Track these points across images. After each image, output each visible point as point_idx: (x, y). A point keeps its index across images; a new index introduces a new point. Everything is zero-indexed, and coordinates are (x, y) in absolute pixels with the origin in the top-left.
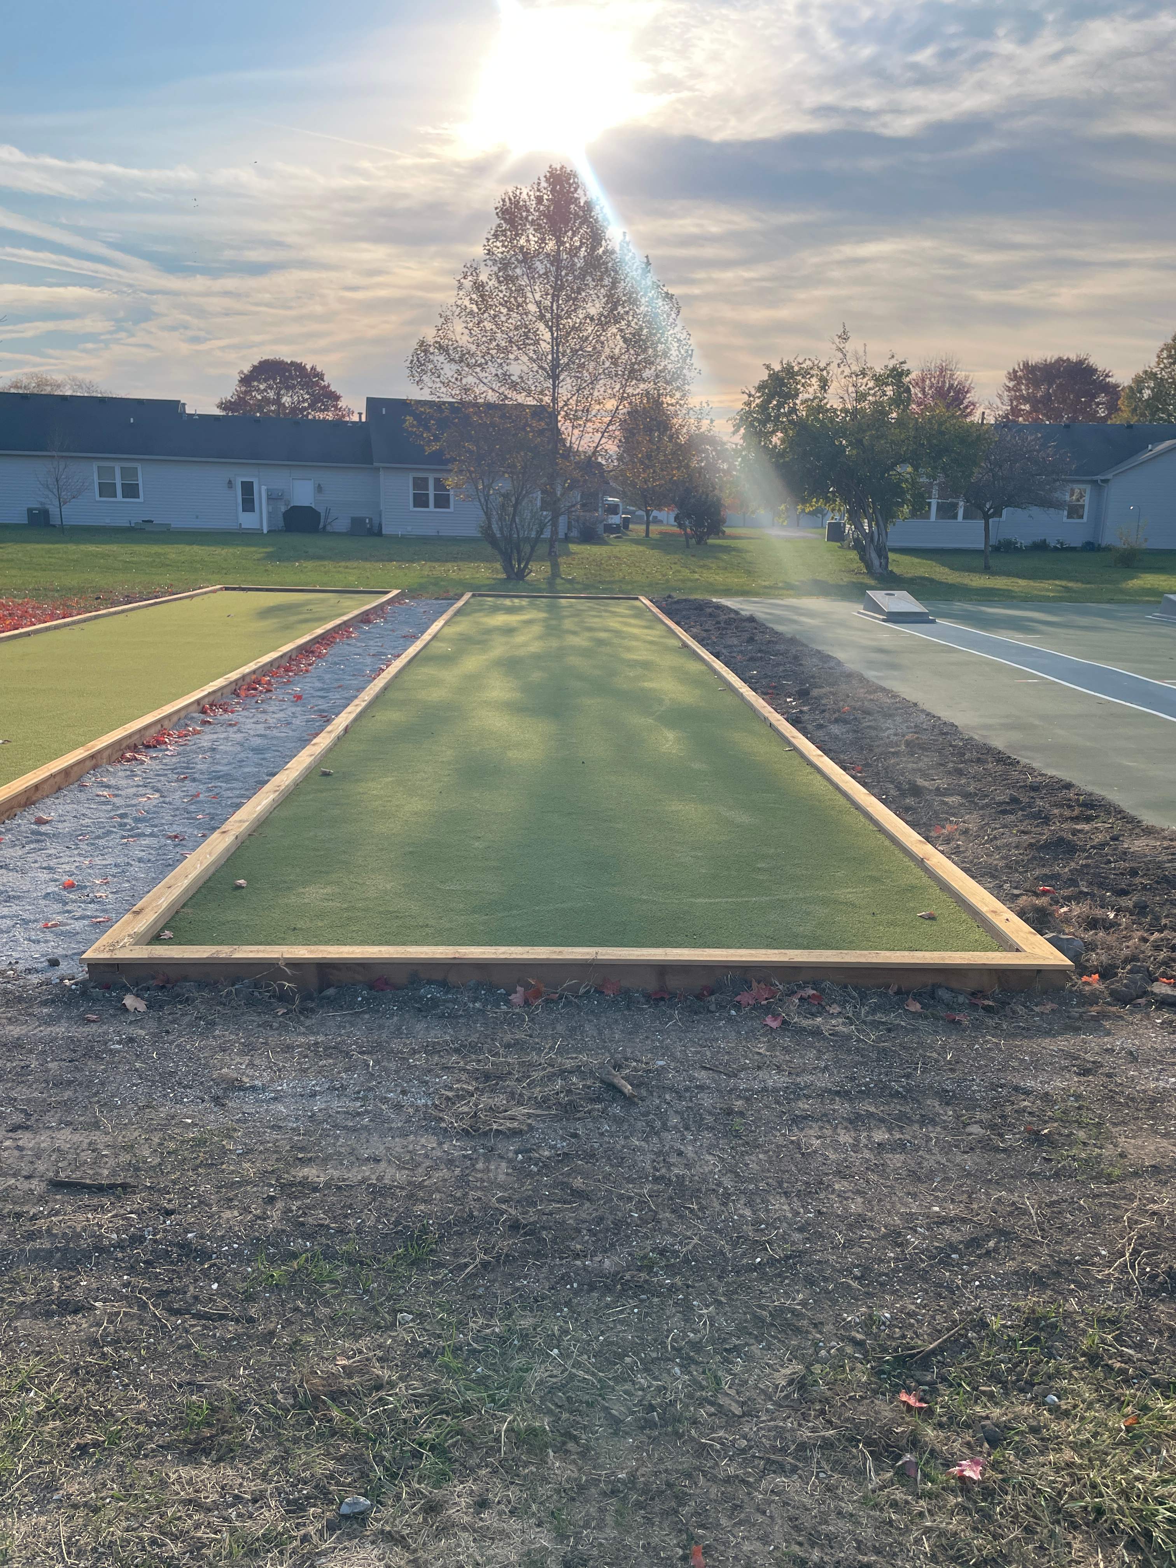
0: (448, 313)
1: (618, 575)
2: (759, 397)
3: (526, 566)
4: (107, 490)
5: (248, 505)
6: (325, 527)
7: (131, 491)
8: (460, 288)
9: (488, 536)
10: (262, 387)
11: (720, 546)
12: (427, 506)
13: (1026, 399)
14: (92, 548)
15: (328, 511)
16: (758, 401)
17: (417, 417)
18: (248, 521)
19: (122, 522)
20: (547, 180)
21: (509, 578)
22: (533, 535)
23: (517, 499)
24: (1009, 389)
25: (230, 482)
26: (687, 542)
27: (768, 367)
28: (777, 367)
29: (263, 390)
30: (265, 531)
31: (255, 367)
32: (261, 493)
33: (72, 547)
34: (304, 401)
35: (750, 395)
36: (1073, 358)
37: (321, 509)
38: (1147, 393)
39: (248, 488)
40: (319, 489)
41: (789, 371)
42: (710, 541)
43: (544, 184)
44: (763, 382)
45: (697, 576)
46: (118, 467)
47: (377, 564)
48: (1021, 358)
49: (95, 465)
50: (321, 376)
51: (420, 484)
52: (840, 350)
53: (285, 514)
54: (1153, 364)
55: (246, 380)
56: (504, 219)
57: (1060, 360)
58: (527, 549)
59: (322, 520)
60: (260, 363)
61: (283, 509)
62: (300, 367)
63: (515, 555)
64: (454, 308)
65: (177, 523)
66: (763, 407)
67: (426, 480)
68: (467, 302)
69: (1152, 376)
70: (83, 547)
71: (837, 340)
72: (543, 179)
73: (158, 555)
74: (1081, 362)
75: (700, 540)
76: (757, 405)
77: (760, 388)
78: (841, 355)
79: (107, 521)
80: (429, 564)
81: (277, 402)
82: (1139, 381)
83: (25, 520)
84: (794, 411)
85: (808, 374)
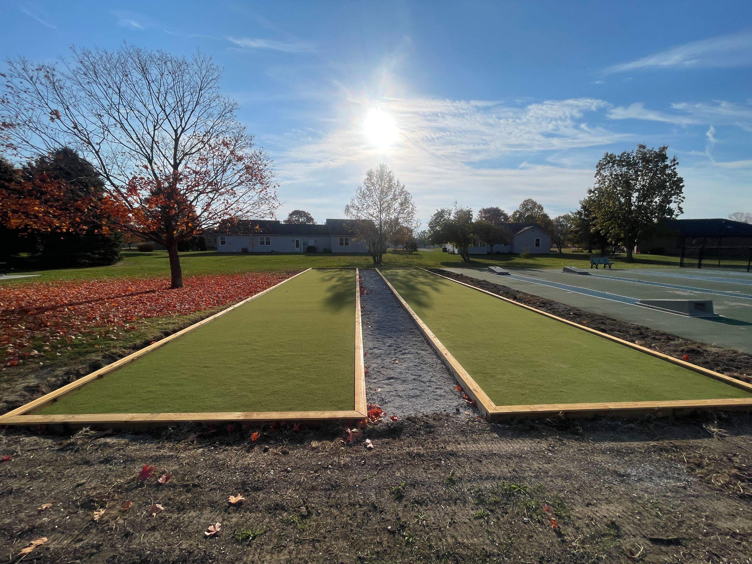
0: (354, 198)
4: (262, 243)
5: (298, 246)
6: (317, 251)
7: (268, 243)
8: (357, 192)
11: (416, 254)
12: (343, 245)
13: (484, 217)
15: (318, 247)
16: (434, 218)
18: (297, 250)
19: (265, 251)
20: (379, 167)
21: (375, 263)
24: (479, 215)
25: (292, 240)
27: (437, 210)
28: (439, 210)
29: (295, 218)
30: (302, 252)
32: (301, 243)
34: (305, 220)
35: (432, 217)
36: (495, 207)
37: (316, 246)
38: (518, 216)
39: (297, 242)
40: (315, 242)
41: (443, 211)
42: (414, 253)
46: (264, 238)
48: (482, 208)
49: (259, 237)
50: (309, 214)
51: (341, 240)
54: (519, 208)
55: (291, 215)
56: (368, 176)
57: (491, 208)
59: (316, 249)
60: (294, 211)
61: (306, 247)
62: (304, 212)
65: (279, 251)
66: (436, 219)
67: (343, 239)
68: (358, 195)
69: (519, 211)
71: (454, 203)
74: (497, 208)
75: (411, 252)
77: (435, 215)
78: (455, 207)
79: (262, 251)
81: (298, 221)
82: (515, 213)
83: (241, 251)
84: (443, 221)
85: (447, 212)
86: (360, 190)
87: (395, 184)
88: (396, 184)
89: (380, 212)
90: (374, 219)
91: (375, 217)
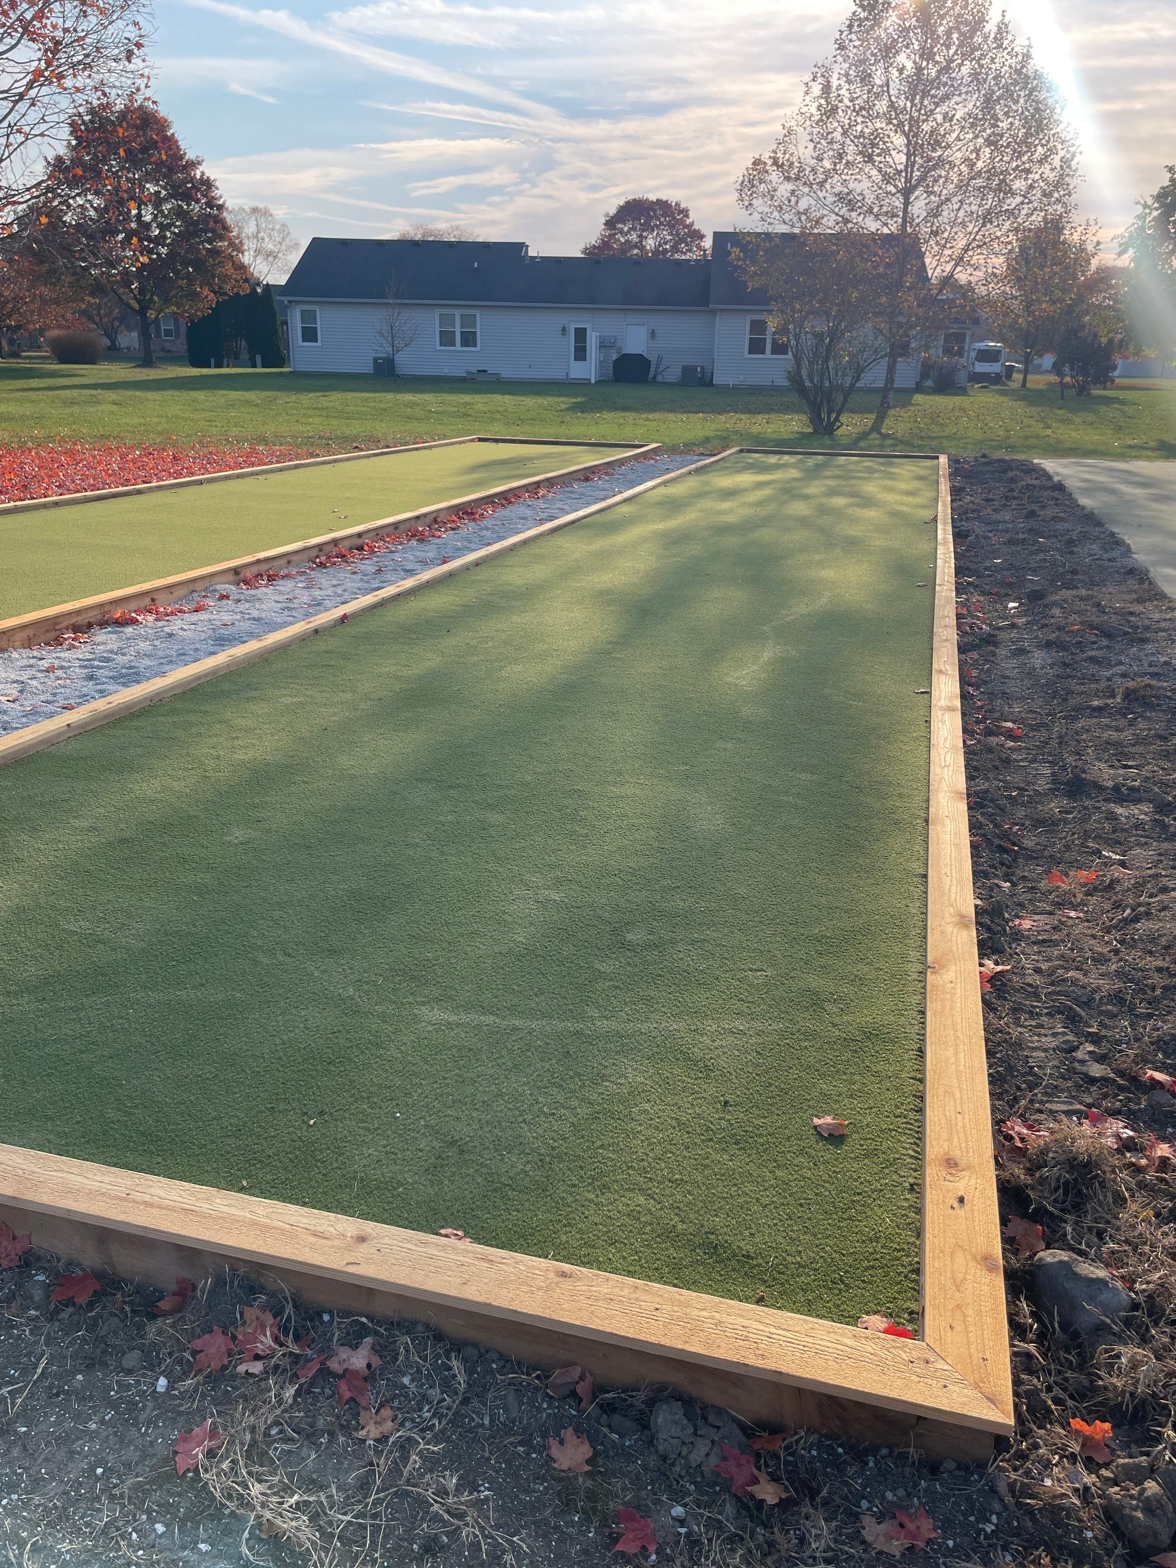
1: (951, 429)
2: (1157, 209)
3: (837, 419)
4: (447, 338)
5: (581, 353)
6: (655, 376)
7: (469, 339)
8: (807, 93)
9: (796, 384)
10: (625, 229)
11: (1107, 397)
12: (763, 353)
14: (409, 397)
15: (660, 360)
16: (1155, 213)
17: (744, 248)
18: (578, 370)
19: (459, 371)
21: (816, 432)
22: (848, 382)
23: (831, 340)
25: (564, 329)
26: (1062, 392)
27: (1171, 170)
29: (627, 233)
30: (593, 381)
31: (621, 208)
32: (593, 340)
33: (390, 396)
34: (667, 242)
35: (1145, 206)
37: (652, 358)
39: (581, 334)
40: (653, 334)
42: (1095, 392)
44: (1163, 188)
45: (1049, 432)
46: (457, 313)
47: (679, 416)
49: (437, 312)
50: (685, 212)
51: (758, 327)
53: (616, 362)
55: (611, 223)
58: (840, 398)
59: (652, 369)
60: (626, 203)
61: (615, 357)
62: (665, 205)
63: (825, 408)
64: (799, 117)
65: (506, 373)
67: (765, 323)
68: (812, 109)
70: (400, 396)
73: (466, 404)
75: (1082, 389)
76: (1154, 219)
77: (1159, 197)
79: (446, 371)
80: (738, 416)
81: (639, 244)
83: (369, 369)
86: (820, 80)
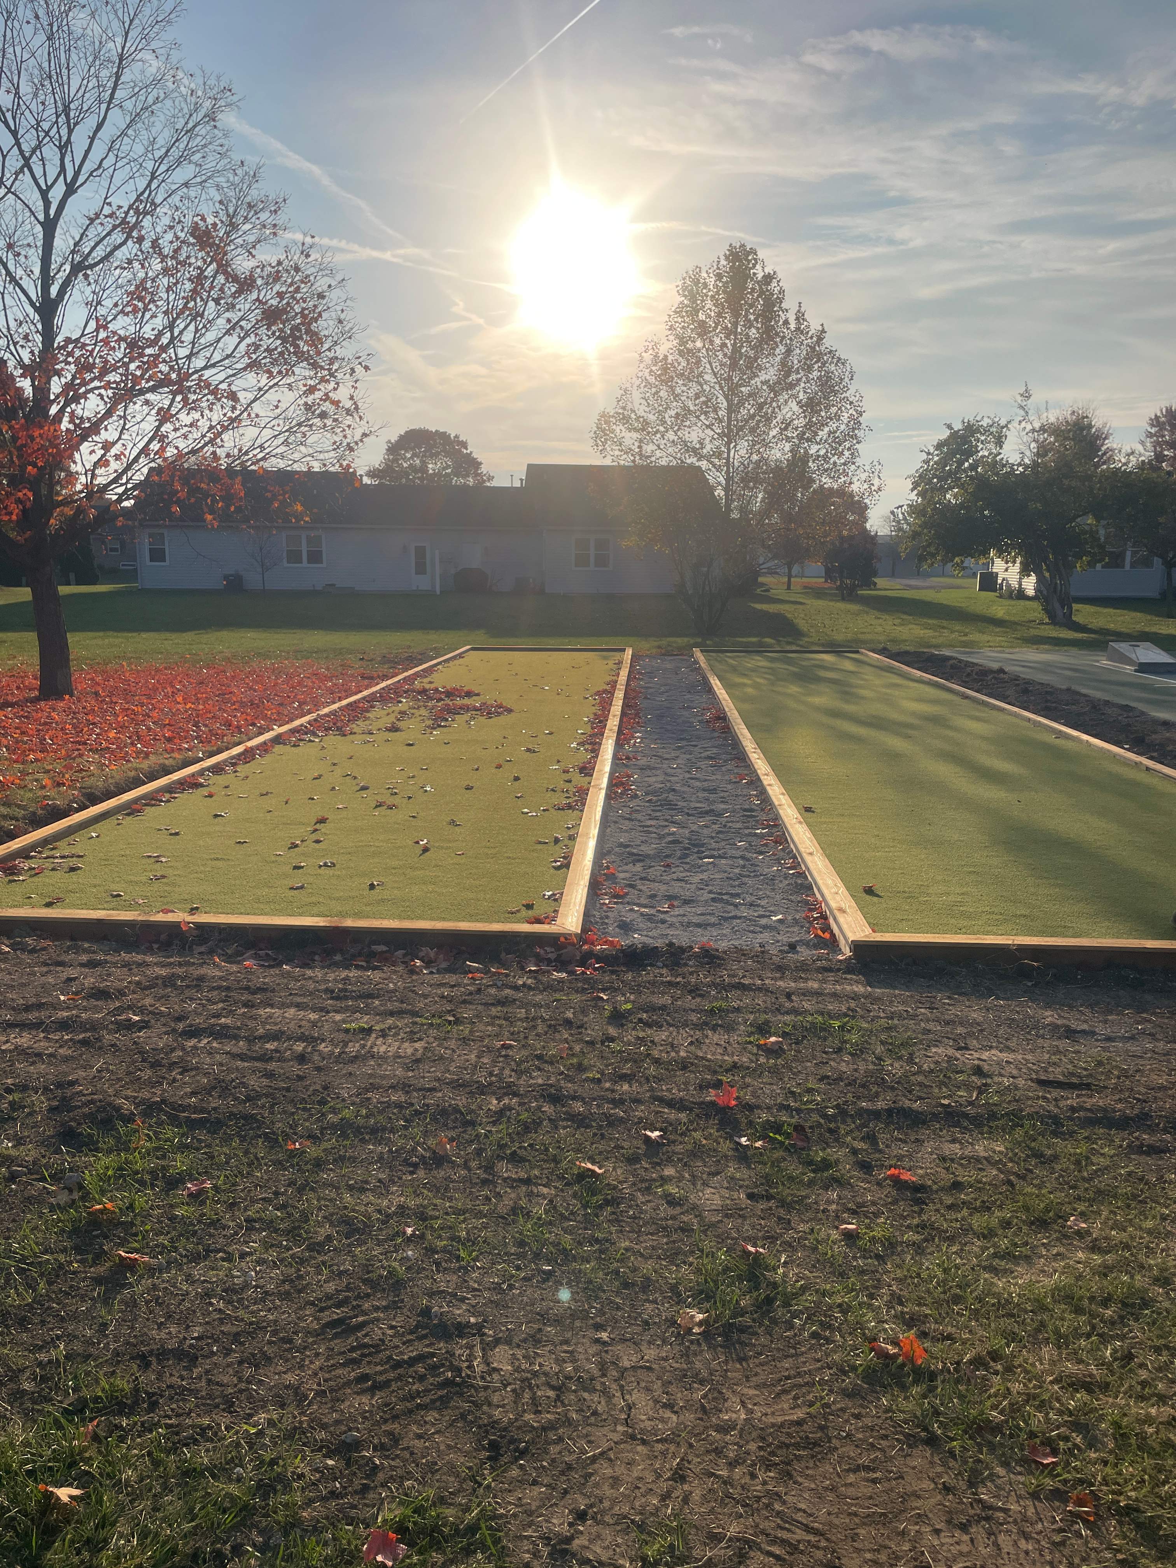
0: (629, 385)
2: (938, 455)
4: (295, 556)
5: (421, 569)
6: (492, 588)
7: (315, 557)
8: (641, 361)
10: (408, 455)
12: (588, 566)
15: (494, 572)
16: (936, 458)
18: (421, 584)
19: (307, 586)
20: (727, 258)
24: (1150, 435)
25: (404, 547)
27: (949, 427)
28: (957, 426)
29: (408, 460)
30: (439, 593)
31: (401, 436)
32: (433, 558)
34: (448, 467)
35: (928, 454)
37: (488, 573)
39: (421, 552)
40: (486, 551)
41: (971, 429)
42: (862, 593)
43: (723, 262)
44: (943, 440)
46: (304, 536)
49: (282, 534)
50: (464, 445)
51: (582, 544)
52: (1021, 407)
53: (456, 576)
55: (393, 449)
56: (685, 296)
59: (489, 582)
60: (407, 432)
61: (455, 571)
62: (444, 436)
64: (635, 379)
65: (359, 586)
66: (942, 463)
67: (587, 541)
68: (646, 374)
71: (1019, 398)
72: (722, 258)
75: (851, 592)
76: (936, 463)
77: (939, 447)
78: (1022, 413)
79: (294, 586)
81: (423, 469)
84: (973, 467)
85: (986, 431)
86: (651, 352)
87: (786, 322)
88: (793, 326)
89: (730, 436)
90: (704, 464)
91: (708, 458)
